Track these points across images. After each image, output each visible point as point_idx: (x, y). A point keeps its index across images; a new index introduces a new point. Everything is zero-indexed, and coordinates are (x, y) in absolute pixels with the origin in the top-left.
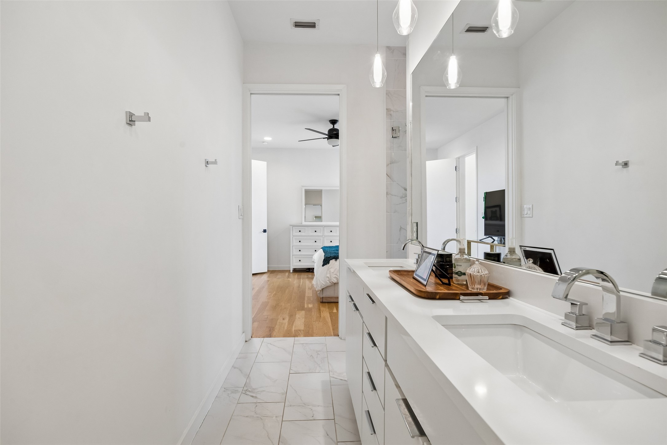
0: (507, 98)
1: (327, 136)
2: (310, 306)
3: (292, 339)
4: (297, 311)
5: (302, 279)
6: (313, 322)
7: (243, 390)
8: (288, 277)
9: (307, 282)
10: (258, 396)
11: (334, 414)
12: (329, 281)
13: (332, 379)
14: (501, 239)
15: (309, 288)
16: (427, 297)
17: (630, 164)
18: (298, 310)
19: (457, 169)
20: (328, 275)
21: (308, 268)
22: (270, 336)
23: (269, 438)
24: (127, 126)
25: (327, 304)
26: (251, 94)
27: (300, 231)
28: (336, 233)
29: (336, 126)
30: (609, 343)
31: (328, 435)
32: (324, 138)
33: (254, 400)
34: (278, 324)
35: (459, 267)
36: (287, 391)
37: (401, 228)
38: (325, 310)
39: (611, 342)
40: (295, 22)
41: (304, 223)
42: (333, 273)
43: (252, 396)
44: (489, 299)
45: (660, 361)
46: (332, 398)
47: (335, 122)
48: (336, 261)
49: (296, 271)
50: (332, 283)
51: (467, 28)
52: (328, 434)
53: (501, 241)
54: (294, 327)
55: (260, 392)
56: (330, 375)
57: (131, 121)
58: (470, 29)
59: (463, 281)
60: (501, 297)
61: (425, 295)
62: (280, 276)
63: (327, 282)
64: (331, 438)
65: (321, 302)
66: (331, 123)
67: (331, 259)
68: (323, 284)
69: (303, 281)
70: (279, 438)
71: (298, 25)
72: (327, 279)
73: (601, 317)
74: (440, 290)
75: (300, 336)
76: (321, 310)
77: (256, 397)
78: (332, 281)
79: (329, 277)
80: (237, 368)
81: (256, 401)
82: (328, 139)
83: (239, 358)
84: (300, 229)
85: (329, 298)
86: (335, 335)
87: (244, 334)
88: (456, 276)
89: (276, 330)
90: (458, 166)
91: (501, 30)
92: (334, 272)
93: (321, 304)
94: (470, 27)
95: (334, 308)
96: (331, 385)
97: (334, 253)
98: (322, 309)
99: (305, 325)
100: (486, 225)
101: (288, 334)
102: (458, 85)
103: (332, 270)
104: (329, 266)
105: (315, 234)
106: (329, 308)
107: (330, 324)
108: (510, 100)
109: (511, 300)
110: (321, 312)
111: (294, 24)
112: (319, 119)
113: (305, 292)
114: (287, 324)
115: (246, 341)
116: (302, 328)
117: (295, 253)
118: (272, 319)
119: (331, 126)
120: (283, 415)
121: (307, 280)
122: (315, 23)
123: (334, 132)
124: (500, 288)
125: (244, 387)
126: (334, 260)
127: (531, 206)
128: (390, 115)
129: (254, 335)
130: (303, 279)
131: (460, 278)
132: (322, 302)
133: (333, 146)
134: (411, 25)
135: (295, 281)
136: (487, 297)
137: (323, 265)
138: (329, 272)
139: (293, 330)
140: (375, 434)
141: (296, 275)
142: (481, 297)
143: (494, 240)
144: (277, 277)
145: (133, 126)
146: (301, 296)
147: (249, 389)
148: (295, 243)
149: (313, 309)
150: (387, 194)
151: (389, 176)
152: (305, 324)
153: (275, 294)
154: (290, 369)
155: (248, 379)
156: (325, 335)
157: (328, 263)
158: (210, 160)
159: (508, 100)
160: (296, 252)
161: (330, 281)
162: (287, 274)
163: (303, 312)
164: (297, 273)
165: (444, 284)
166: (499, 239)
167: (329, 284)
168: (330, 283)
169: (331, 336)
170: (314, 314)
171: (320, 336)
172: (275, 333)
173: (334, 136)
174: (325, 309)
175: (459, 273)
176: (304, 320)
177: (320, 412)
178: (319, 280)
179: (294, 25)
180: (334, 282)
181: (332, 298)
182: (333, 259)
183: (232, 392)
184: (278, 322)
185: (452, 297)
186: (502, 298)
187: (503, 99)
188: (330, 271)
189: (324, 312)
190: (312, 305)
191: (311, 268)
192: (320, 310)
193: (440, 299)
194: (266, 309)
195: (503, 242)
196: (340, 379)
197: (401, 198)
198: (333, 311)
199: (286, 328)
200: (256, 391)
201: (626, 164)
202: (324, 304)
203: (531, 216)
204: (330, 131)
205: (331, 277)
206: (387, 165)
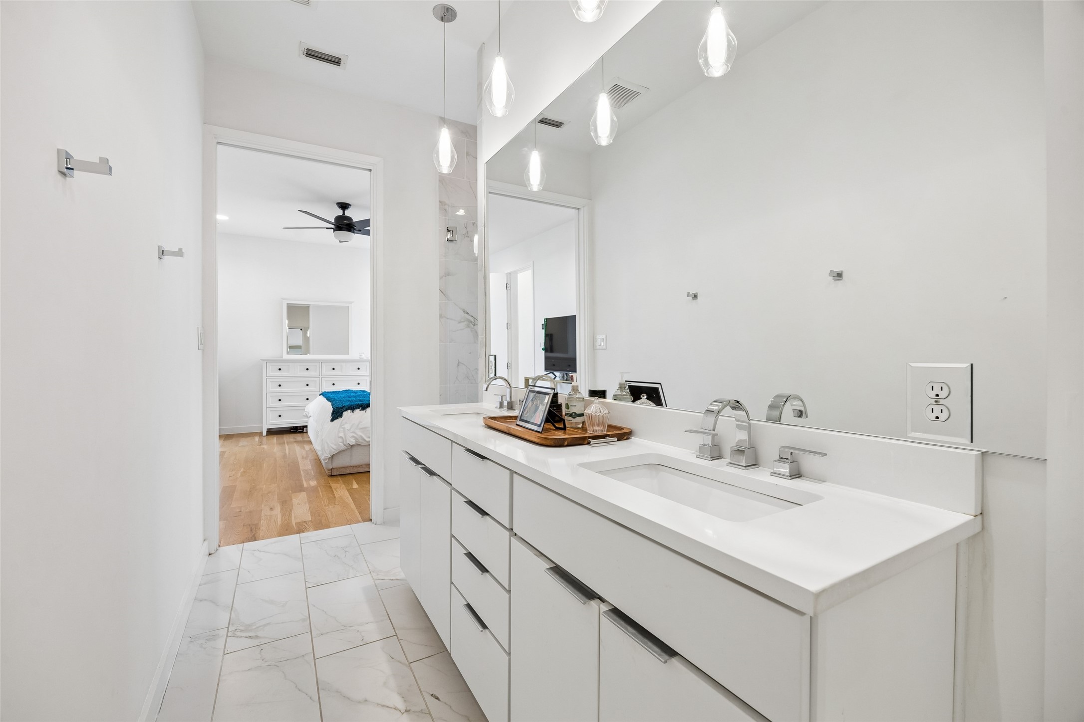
0: (578, 209)
1: (333, 226)
2: (313, 483)
3: (296, 537)
4: (293, 495)
5: (286, 445)
6: (325, 506)
7: (228, 632)
8: (261, 443)
9: (297, 448)
10: (259, 634)
11: (394, 628)
12: (343, 443)
13: (377, 582)
14: (564, 375)
15: (303, 457)
16: (554, 445)
17: (699, 296)
18: (293, 493)
19: (508, 286)
20: (342, 435)
21: (293, 427)
22: (254, 538)
23: (300, 690)
24: (59, 177)
25: (339, 478)
26: (218, 143)
27: (280, 369)
28: (366, 371)
29: (348, 213)
30: (744, 468)
31: (393, 658)
32: (327, 228)
33: (256, 642)
34: (263, 518)
35: (573, 407)
36: (309, 615)
37: (459, 362)
38: (340, 487)
39: (745, 467)
40: (307, 49)
41: (286, 357)
42: (348, 430)
43: (250, 637)
44: (617, 441)
45: (787, 476)
46: (385, 607)
47: (346, 206)
48: (353, 412)
49: (271, 432)
50: (348, 445)
51: (541, 118)
52: (393, 656)
53: (563, 377)
54: (293, 518)
55: (262, 627)
56: (372, 577)
57: (67, 168)
58: (544, 120)
59: (577, 423)
60: (625, 438)
61: (552, 443)
62: (243, 442)
63: (339, 444)
64: (398, 661)
65: (328, 476)
66: (340, 207)
67: (345, 411)
68: (334, 449)
69: (291, 446)
70: (317, 685)
71: (311, 54)
72: (340, 440)
73: (735, 445)
74: (557, 436)
75: (308, 531)
76: (333, 487)
77: (257, 637)
78: (348, 442)
79: (343, 436)
80: (205, 600)
81: (260, 642)
82: (334, 231)
83: (205, 584)
84: (280, 365)
85: (341, 468)
86: (364, 521)
87: (206, 543)
88: (570, 418)
89: (262, 528)
90: (509, 283)
91: (600, 137)
92: (350, 429)
93: (330, 479)
94: (544, 118)
95: (352, 482)
96: (378, 591)
97: (347, 401)
98: (334, 485)
99: (312, 514)
100: (546, 358)
101: (286, 530)
102: (541, 189)
103: (347, 426)
104: (342, 421)
105: (307, 373)
106: (344, 483)
107: (353, 506)
108: (581, 212)
109: (633, 439)
110: (334, 490)
111: (305, 51)
112: (321, 199)
113: (299, 464)
114: (279, 516)
115: (210, 555)
116: (309, 518)
117: (270, 404)
118: (250, 512)
119: (340, 212)
120: (313, 651)
121: (295, 444)
122: (340, 59)
123: (345, 222)
124: (622, 429)
125: (228, 627)
126: (349, 411)
127: (604, 337)
128: (445, 210)
129: (222, 542)
130: (288, 445)
131: (574, 420)
132: (332, 476)
133: (340, 242)
134: (506, 106)
135: (275, 447)
136: (615, 439)
137: (332, 420)
138: (342, 429)
139: (294, 525)
140: (487, 630)
141: (274, 439)
142: (609, 438)
143: (556, 376)
144: (240, 445)
145: (67, 178)
146: (293, 470)
147: (240, 628)
148: (270, 388)
149: (319, 488)
150: (441, 316)
151: (442, 293)
152: (311, 512)
153: (245, 472)
154: (305, 582)
155: (233, 612)
156: (349, 522)
157: (341, 416)
158: (166, 249)
159: (578, 211)
160: (273, 403)
161: (345, 443)
162: (257, 439)
163: (303, 495)
164: (275, 436)
165: (557, 429)
166: (561, 376)
167: (343, 447)
168: (345, 445)
169: (358, 522)
170: (322, 495)
171: (341, 526)
172: (261, 534)
173: (344, 226)
174: (339, 485)
175: (573, 414)
176: (307, 506)
177: (372, 630)
178: (328, 444)
179: (305, 53)
180: (351, 444)
181: (347, 467)
182: (349, 409)
183: (208, 640)
184: (263, 515)
185: (580, 442)
186: (627, 439)
187: (574, 210)
188: (344, 428)
189: (337, 490)
190: (315, 482)
191: (300, 427)
192: (330, 487)
193: (568, 446)
194: (235, 497)
195: (565, 378)
196: (390, 580)
197: (459, 323)
198: (352, 486)
199: (279, 522)
200: (254, 627)
201: (695, 296)
202: (335, 479)
203: (604, 347)
204: (338, 219)
205: (345, 437)
206: (441, 278)
